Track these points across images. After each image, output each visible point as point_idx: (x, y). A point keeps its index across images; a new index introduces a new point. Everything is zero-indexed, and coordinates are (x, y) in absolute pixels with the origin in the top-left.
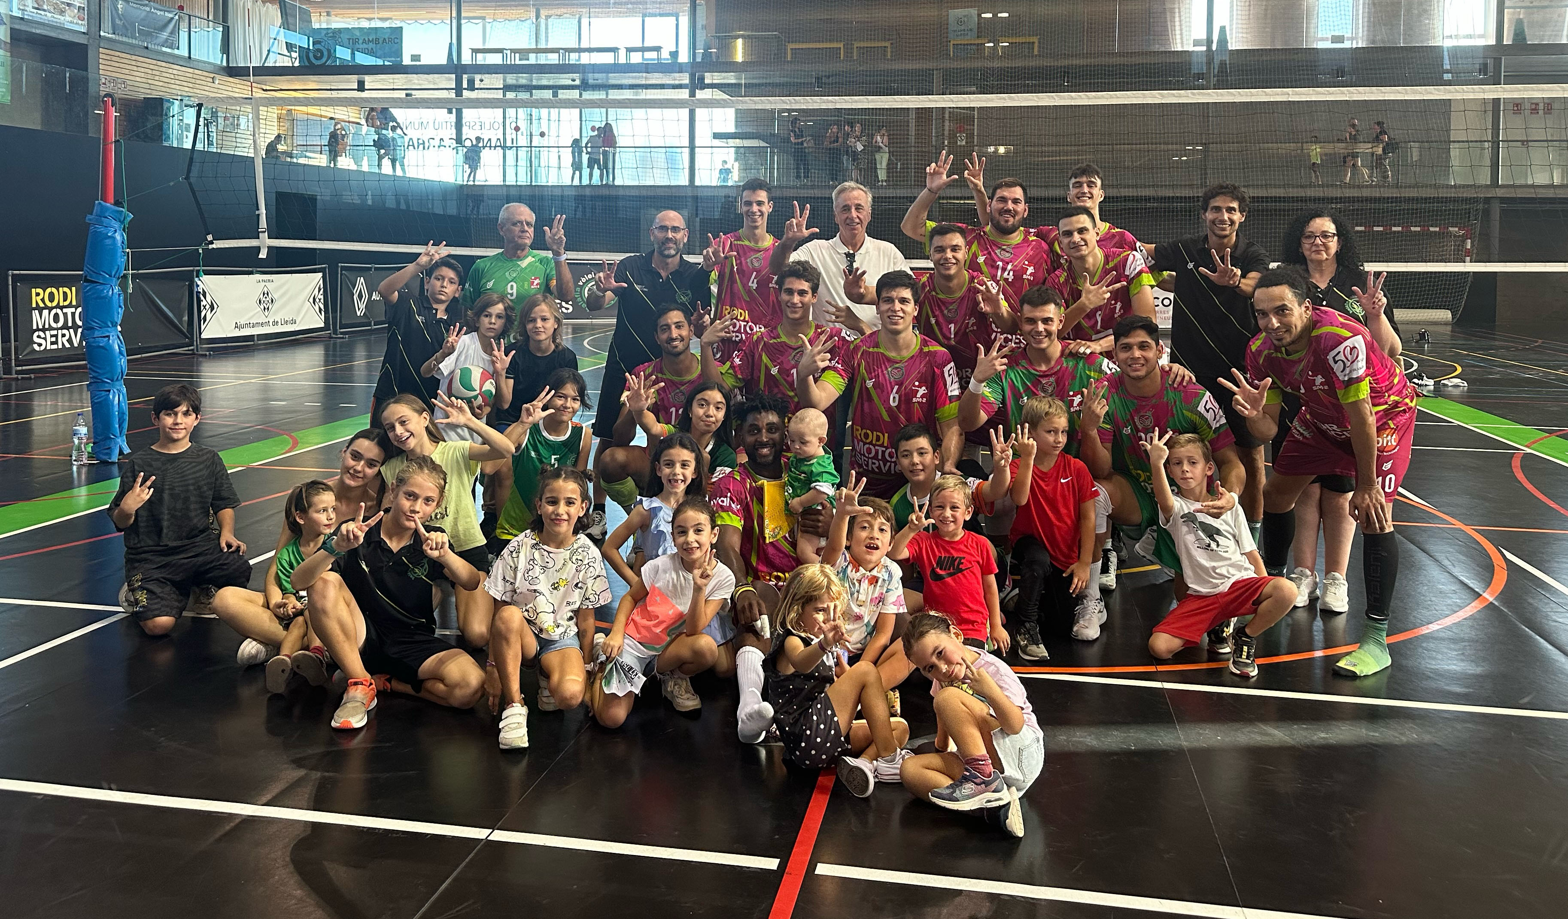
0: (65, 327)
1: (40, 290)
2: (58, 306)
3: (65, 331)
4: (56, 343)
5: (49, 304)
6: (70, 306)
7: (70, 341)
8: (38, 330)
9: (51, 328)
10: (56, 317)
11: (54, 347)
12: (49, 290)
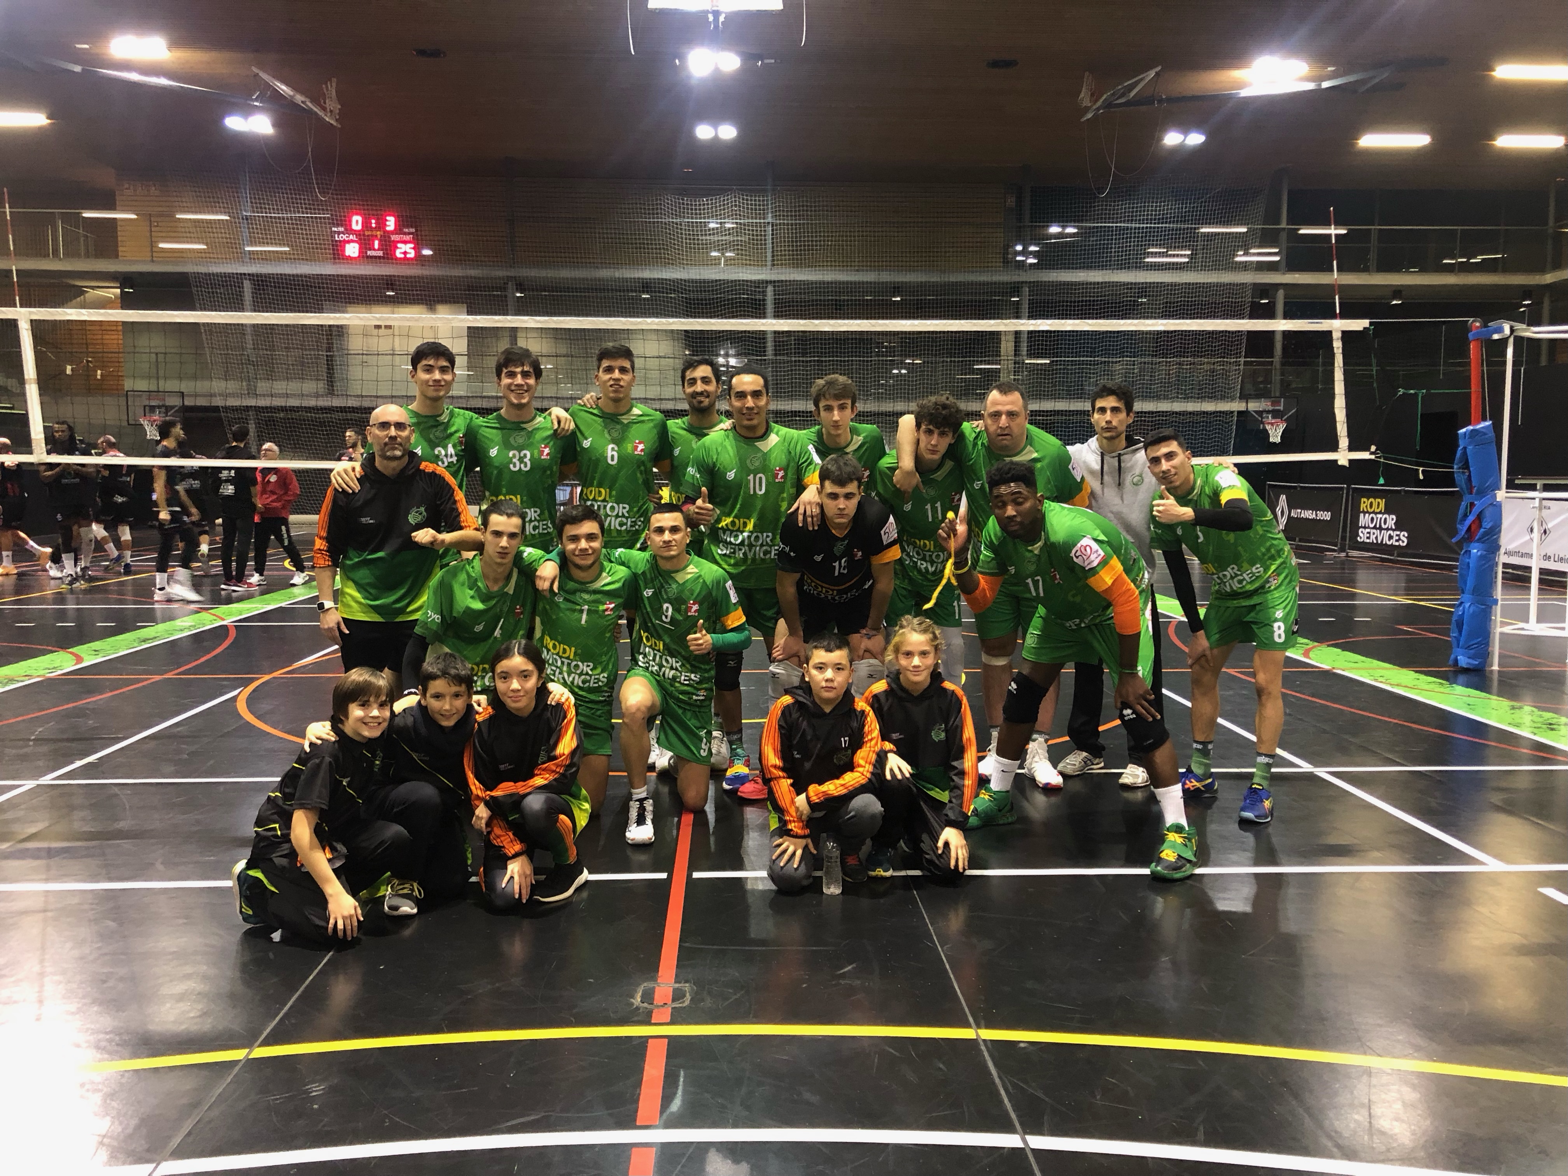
0: (1375, 528)
1: (1365, 500)
2: (1373, 512)
3: (1375, 531)
4: (1368, 538)
5: (1369, 510)
6: (1380, 513)
7: (1376, 538)
8: (1362, 527)
9: (1369, 527)
10: (1372, 519)
11: (1368, 541)
12: (1370, 500)
